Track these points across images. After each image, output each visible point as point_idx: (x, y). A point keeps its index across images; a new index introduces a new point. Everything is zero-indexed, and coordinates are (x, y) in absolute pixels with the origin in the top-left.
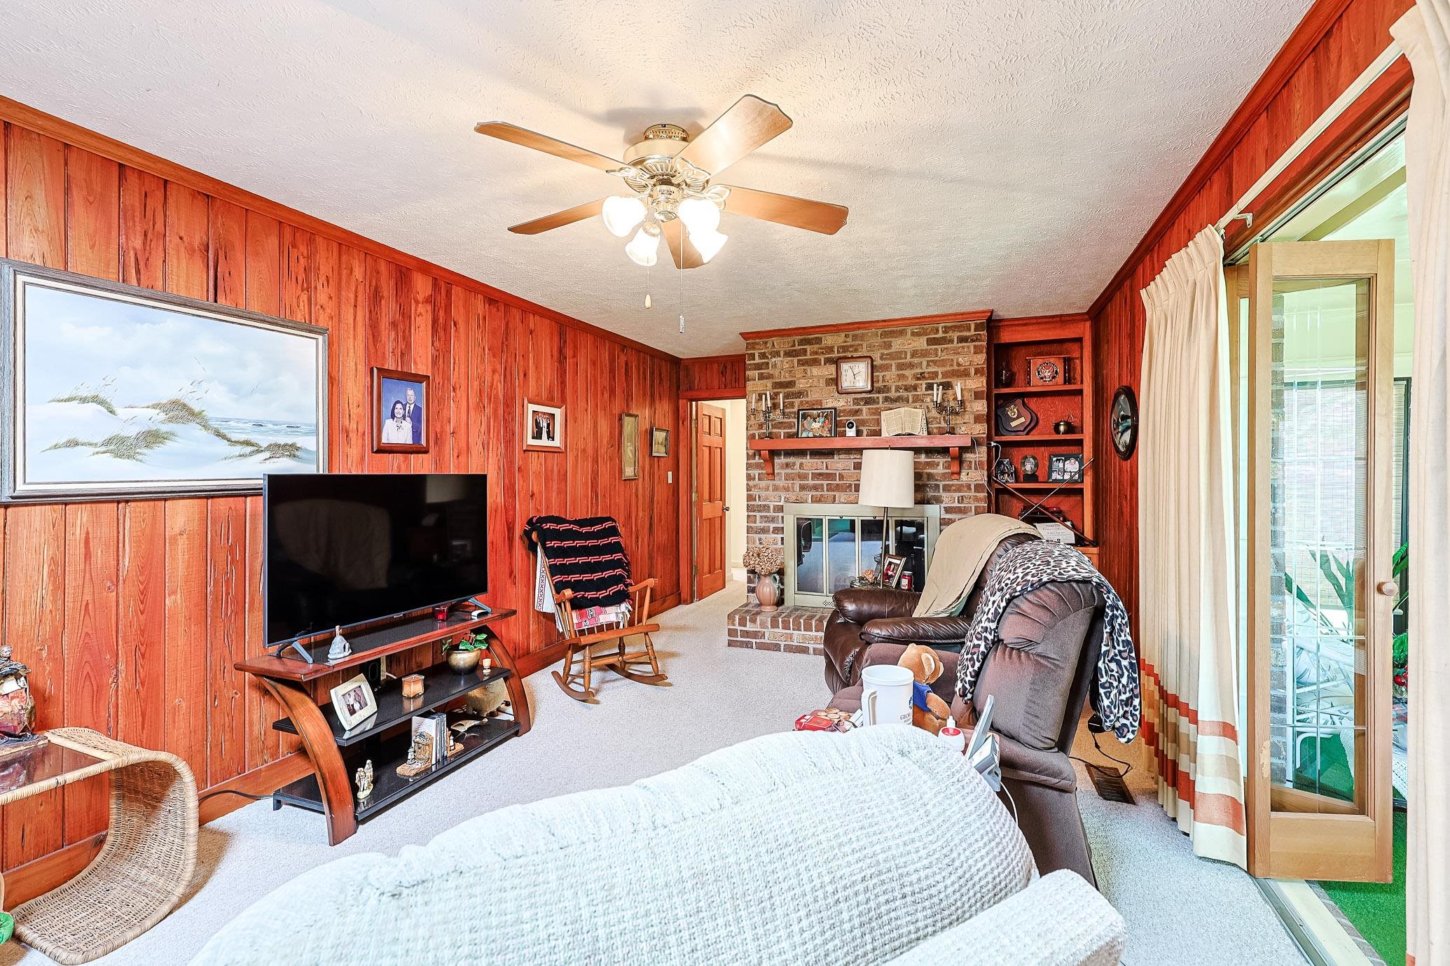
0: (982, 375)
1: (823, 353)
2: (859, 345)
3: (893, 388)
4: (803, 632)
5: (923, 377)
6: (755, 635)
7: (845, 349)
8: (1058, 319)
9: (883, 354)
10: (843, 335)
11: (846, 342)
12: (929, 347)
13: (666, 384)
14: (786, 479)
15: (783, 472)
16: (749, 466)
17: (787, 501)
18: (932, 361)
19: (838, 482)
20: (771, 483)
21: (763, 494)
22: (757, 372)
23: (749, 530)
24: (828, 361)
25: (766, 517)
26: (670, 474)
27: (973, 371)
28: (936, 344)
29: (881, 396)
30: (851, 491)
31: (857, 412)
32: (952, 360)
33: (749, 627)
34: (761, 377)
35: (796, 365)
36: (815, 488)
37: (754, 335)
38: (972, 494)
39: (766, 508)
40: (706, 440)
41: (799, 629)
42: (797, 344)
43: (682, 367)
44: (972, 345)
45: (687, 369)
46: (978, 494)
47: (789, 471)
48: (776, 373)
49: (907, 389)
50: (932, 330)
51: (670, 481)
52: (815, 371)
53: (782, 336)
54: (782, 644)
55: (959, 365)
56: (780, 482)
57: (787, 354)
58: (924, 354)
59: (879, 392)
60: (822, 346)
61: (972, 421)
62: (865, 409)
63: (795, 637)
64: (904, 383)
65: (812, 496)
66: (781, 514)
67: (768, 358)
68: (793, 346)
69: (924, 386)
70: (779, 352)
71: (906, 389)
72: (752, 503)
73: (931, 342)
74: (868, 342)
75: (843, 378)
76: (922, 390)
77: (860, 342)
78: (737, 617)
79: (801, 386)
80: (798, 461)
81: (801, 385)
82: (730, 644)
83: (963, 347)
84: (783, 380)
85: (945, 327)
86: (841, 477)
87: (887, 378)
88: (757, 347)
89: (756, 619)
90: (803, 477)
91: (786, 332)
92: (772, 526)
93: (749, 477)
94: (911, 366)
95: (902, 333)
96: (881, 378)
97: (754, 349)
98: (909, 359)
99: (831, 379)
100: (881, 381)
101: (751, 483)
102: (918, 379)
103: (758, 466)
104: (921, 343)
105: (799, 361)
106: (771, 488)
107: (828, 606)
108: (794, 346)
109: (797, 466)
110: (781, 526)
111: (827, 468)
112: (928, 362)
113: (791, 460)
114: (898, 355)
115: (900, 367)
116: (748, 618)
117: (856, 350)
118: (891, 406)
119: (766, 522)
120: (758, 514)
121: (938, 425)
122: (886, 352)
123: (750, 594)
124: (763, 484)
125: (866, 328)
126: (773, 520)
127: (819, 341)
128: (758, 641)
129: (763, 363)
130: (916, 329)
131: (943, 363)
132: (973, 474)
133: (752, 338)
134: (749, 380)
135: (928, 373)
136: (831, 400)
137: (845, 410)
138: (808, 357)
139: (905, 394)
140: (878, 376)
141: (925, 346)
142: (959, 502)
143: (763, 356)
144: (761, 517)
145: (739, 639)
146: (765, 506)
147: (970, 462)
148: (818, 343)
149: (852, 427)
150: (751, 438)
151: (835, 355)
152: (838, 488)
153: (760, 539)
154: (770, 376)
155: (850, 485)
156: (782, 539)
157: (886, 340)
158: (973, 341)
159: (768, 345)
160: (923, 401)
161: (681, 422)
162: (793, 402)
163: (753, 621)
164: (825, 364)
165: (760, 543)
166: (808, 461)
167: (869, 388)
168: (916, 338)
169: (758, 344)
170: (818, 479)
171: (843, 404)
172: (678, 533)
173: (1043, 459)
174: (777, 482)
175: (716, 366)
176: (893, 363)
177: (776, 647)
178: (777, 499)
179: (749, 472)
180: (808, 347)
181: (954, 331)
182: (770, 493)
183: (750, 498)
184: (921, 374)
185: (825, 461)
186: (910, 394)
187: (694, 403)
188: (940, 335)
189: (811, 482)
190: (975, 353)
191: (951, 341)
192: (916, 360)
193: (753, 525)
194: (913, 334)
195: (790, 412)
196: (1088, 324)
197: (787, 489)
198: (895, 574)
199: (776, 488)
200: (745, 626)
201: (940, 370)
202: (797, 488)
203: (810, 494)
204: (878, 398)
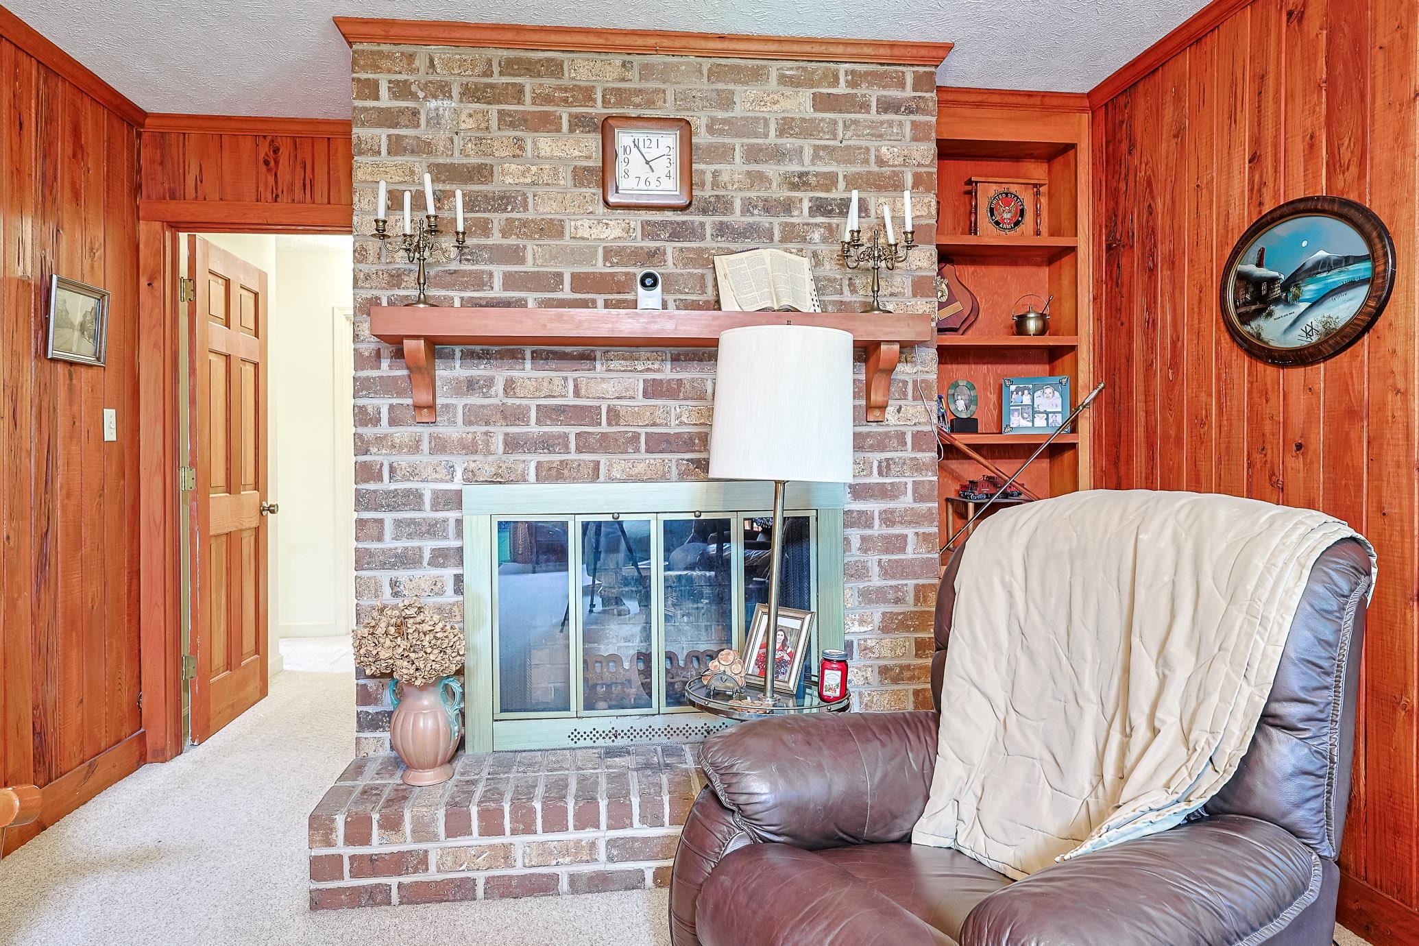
0: (928, 190)
1: (565, 100)
2: (656, 91)
3: (738, 204)
4: (541, 837)
5: (804, 183)
6: (397, 863)
7: (622, 96)
8: (1037, 101)
9: (713, 120)
10: (618, 62)
11: (623, 80)
12: (820, 115)
13: (95, 166)
14: (468, 422)
15: (460, 402)
16: (361, 387)
17: (471, 477)
18: (825, 148)
19: (604, 428)
20: (425, 431)
21: (403, 461)
22: (383, 134)
23: (363, 560)
24: (579, 123)
25: (412, 522)
26: (110, 415)
27: (909, 179)
28: (833, 110)
29: (709, 221)
30: (637, 450)
31: (654, 255)
32: (868, 149)
33: (379, 845)
34: (396, 147)
35: (494, 123)
36: (546, 444)
37: (378, 31)
38: (909, 454)
39: (412, 499)
40: (216, 336)
41: (529, 829)
42: (496, 69)
43: (145, 136)
44: (907, 120)
45: (161, 140)
46: (919, 455)
47: (476, 400)
48: (440, 138)
49: (769, 207)
50: (825, 76)
51: (110, 434)
52: (546, 144)
53: (456, 43)
54: (480, 878)
55: (881, 162)
56: (453, 431)
57: (472, 93)
58: (807, 129)
59: (705, 212)
60: (565, 81)
61: (908, 291)
62: (670, 248)
63: (518, 853)
64: (763, 194)
65: (539, 464)
66: (452, 515)
67: (414, 97)
68: (485, 74)
69: (806, 205)
70: (448, 84)
71: (767, 210)
72: (372, 486)
73: (822, 103)
74: (680, 88)
75: (620, 166)
76: (802, 215)
77: (662, 86)
78: (340, 820)
79: (509, 180)
80: (500, 374)
81: (509, 176)
82: (319, 902)
83: (890, 124)
84: (457, 159)
85: (853, 72)
86: (614, 416)
87: (725, 177)
88: (385, 64)
89: (401, 818)
90: (518, 416)
91: (467, 34)
92: (428, 546)
93: (363, 417)
94: (778, 155)
95: (757, 75)
96: (709, 178)
97: (376, 68)
98: (772, 138)
99: (585, 169)
100: (708, 185)
101: (368, 432)
102: (794, 187)
103: (387, 386)
104: (800, 103)
105: (501, 113)
106: (425, 446)
107: (581, 743)
108: (488, 73)
109: (499, 387)
110: (457, 544)
111: (577, 393)
112: (817, 149)
113: (480, 371)
114: (748, 127)
115: (753, 154)
116: (376, 817)
117: (650, 104)
118: (733, 246)
119: (410, 536)
120: (388, 517)
121: (837, 298)
122: (721, 115)
123: (368, 734)
124: (402, 433)
125: (673, 52)
126: (432, 529)
127: (556, 69)
128: (406, 879)
129: (401, 111)
130: (790, 68)
131: (847, 155)
132: (911, 411)
133: (370, 38)
134: (361, 153)
135: (817, 175)
136: (587, 223)
137: (624, 248)
138: (528, 107)
139: (764, 220)
140: (703, 172)
141: (809, 112)
142: (880, 474)
143: (401, 90)
144: (398, 523)
145: (348, 882)
146: (407, 493)
147: (905, 383)
148: (552, 74)
149: (654, 285)
150: (366, 308)
151: (598, 110)
152: (605, 444)
153: (394, 584)
154: (423, 148)
155: (636, 437)
156: (459, 579)
157: (721, 86)
158: (910, 111)
159: (417, 63)
160: (804, 240)
161: (143, 281)
162: (487, 221)
163: (392, 824)
164: (571, 130)
165: (396, 595)
166: (527, 373)
167: (683, 201)
168: (789, 91)
169: (389, 56)
170: (555, 422)
171: (617, 232)
172: (135, 574)
173: (985, 389)
174: (442, 430)
175: (247, 144)
176: (738, 143)
177: (461, 891)
178: (443, 472)
179: (361, 402)
180: (527, 83)
181: (871, 84)
182: (424, 458)
183: (365, 472)
184: (802, 175)
185: (572, 375)
186: (776, 221)
187: (183, 237)
188: (842, 89)
189: (533, 429)
190: (915, 139)
191: (865, 107)
192: (788, 143)
193: (374, 546)
194: (784, 80)
195: (478, 246)
196: (1086, 118)
197: (470, 448)
198: (792, 655)
199: (440, 446)
200: (366, 841)
201: (841, 170)
202: (498, 444)
203: (531, 461)
204: (702, 225)
